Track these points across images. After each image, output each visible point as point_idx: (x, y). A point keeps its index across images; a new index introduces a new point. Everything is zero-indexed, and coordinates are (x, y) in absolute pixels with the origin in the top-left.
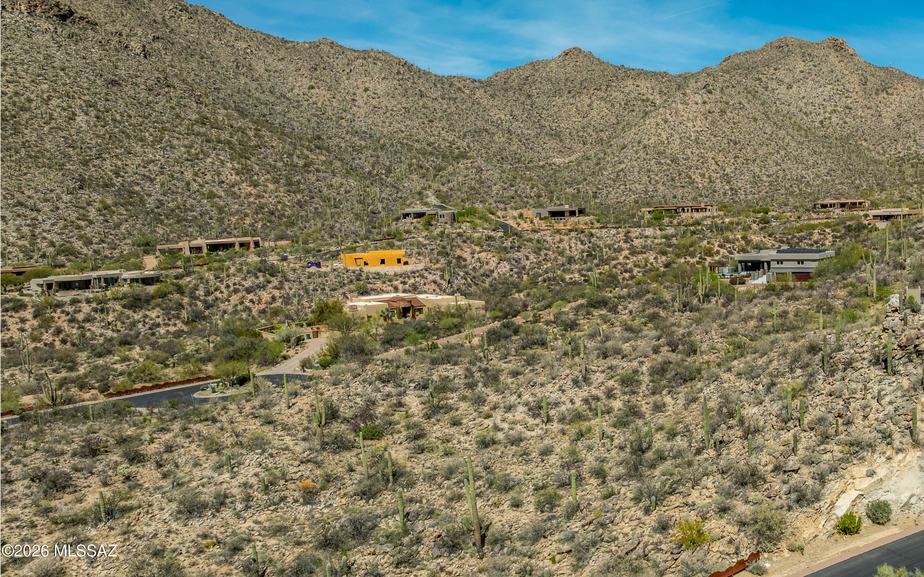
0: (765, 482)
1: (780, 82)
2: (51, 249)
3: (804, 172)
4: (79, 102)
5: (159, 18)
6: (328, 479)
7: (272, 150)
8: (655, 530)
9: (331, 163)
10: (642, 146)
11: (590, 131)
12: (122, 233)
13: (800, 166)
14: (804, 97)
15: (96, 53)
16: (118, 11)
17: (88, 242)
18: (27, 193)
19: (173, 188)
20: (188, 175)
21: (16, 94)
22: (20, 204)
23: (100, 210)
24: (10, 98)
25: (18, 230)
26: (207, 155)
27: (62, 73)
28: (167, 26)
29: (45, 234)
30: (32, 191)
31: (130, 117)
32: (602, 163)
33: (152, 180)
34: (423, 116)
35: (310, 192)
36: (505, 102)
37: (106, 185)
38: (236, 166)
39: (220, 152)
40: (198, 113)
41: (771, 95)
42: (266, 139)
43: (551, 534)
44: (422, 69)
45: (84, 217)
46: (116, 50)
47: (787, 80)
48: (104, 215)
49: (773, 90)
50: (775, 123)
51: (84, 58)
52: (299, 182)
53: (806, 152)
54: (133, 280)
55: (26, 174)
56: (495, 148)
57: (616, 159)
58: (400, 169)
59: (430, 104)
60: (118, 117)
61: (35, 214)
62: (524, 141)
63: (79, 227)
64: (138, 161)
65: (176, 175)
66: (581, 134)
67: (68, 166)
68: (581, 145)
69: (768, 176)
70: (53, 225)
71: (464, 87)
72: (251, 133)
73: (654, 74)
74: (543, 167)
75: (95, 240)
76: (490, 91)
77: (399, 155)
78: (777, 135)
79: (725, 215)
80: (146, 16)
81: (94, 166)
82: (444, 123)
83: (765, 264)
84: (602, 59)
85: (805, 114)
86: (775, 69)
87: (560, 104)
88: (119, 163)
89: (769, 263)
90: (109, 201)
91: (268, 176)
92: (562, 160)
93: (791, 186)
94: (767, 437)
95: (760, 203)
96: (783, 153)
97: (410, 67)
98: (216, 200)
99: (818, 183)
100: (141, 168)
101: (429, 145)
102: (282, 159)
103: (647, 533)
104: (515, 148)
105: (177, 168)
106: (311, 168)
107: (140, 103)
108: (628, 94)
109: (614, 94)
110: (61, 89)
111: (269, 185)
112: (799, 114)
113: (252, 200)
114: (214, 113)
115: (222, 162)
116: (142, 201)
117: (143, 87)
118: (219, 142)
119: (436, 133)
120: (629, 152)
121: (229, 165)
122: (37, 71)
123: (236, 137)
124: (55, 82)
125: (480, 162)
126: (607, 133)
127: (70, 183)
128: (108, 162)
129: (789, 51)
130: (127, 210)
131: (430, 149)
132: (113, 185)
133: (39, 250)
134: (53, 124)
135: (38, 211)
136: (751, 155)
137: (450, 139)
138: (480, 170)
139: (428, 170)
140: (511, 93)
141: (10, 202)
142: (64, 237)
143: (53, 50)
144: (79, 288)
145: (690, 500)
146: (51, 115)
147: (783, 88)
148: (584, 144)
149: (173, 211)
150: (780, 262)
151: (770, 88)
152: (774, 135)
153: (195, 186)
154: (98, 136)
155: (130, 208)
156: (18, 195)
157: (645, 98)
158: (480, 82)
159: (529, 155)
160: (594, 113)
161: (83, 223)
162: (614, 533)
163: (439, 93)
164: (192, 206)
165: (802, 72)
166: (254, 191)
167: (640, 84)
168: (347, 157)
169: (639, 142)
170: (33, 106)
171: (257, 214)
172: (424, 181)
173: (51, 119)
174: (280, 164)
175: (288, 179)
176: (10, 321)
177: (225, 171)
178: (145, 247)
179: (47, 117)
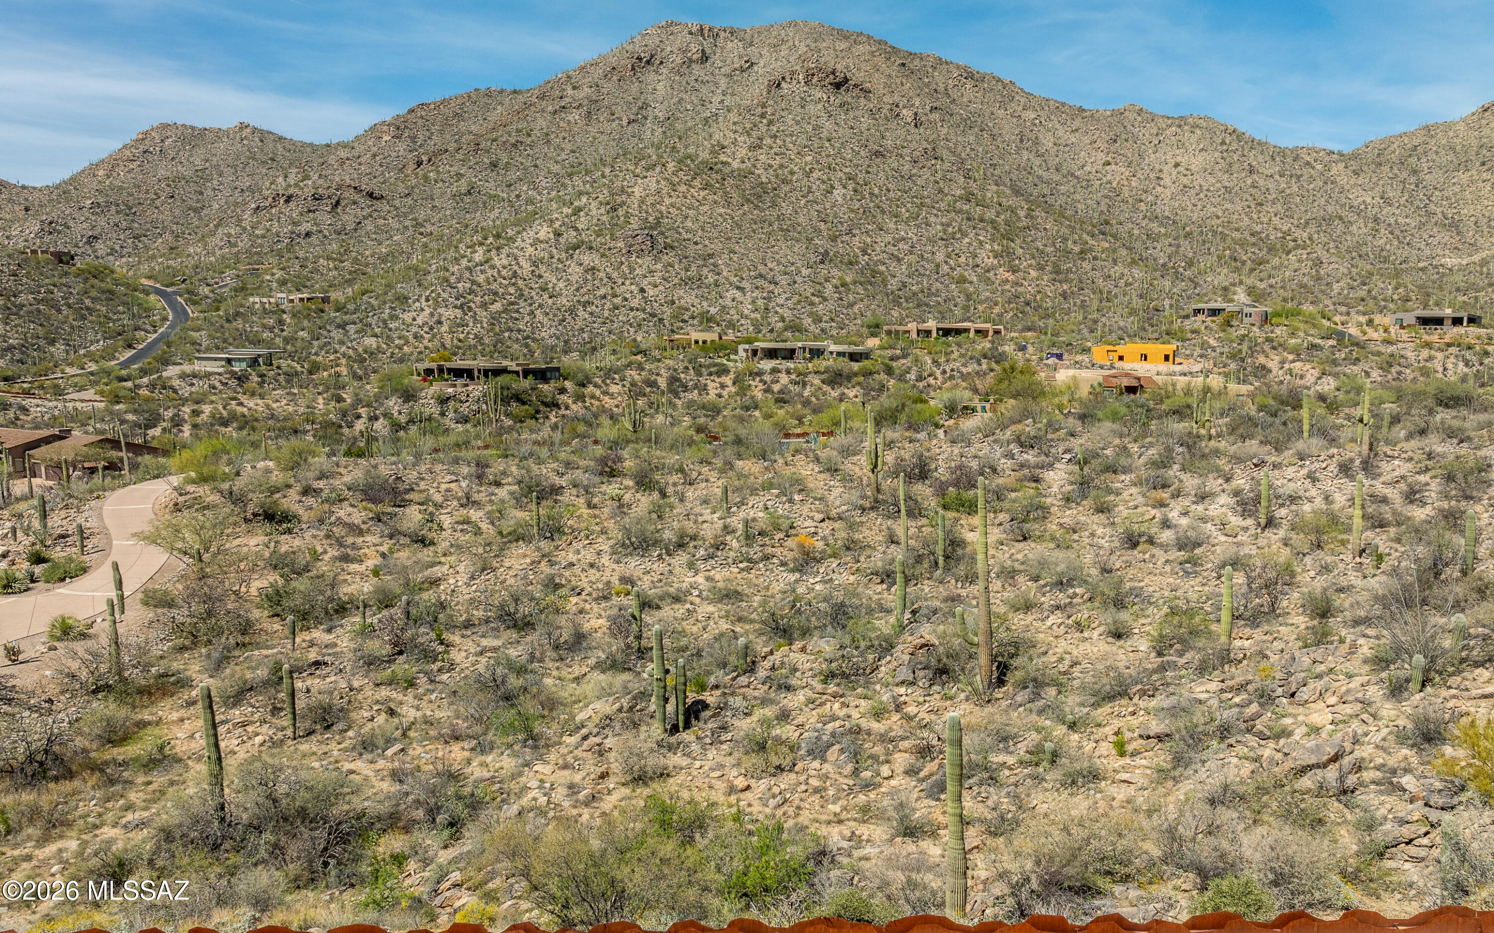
2: (780, 324)
4: (840, 174)
5: (941, 88)
7: (1043, 234)
9: (1115, 251)
12: (855, 313)
15: (866, 121)
16: (898, 81)
17: (818, 320)
18: (770, 265)
19: (921, 270)
20: (940, 257)
21: (782, 166)
22: (761, 276)
23: (836, 287)
24: (775, 171)
25: (753, 302)
26: (965, 235)
27: (827, 144)
28: (949, 96)
29: (778, 309)
30: (775, 263)
31: (888, 190)
33: (899, 260)
34: (1249, 198)
35: (1081, 282)
36: (1374, 180)
37: (851, 263)
38: (996, 247)
39: (981, 232)
40: (964, 188)
42: (1039, 220)
44: (1257, 138)
45: (819, 294)
46: (886, 118)
48: (840, 293)
51: (852, 128)
52: (1069, 270)
54: (839, 354)
55: (773, 246)
56: (1350, 241)
58: (1205, 262)
59: (1261, 182)
60: (876, 191)
61: (772, 287)
62: (1399, 234)
63: (812, 304)
64: (889, 238)
65: (926, 256)
67: (817, 241)
70: (787, 299)
71: (1316, 161)
72: (1022, 213)
74: (1422, 269)
75: (825, 318)
76: (1354, 165)
77: (1207, 245)
80: (928, 85)
81: (842, 242)
82: (1279, 207)
87: (1464, 181)
88: (869, 240)
90: (848, 279)
91: (1033, 262)
92: (1455, 261)
97: (1239, 136)
98: (967, 285)
100: (890, 247)
101: (1252, 235)
102: (1053, 244)
105: (929, 248)
106: (1089, 256)
107: (902, 177)
110: (824, 161)
111: (1032, 272)
113: (1008, 287)
114: (983, 189)
115: (981, 242)
116: (884, 282)
117: (908, 158)
118: (982, 220)
119: (1265, 220)
121: (988, 247)
122: (804, 142)
123: (1003, 217)
124: (819, 153)
127: (812, 256)
128: (857, 239)
130: (865, 289)
131: (1253, 240)
132: (857, 263)
133: (769, 324)
134: (810, 197)
135: (776, 284)
137: (1285, 228)
138: (1318, 263)
139: (1244, 263)
140: (1386, 169)
141: (752, 273)
142: (796, 312)
143: (823, 120)
144: (783, 358)
146: (810, 188)
149: (915, 294)
153: (945, 269)
154: (852, 211)
155: (869, 287)
156: (761, 267)
158: (1341, 154)
159: (1404, 252)
161: (816, 300)
163: (1277, 169)
164: (937, 290)
166: (1011, 278)
168: (1138, 245)
170: (794, 178)
171: (1010, 303)
172: (1236, 275)
173: (809, 192)
174: (1050, 249)
175: (1055, 265)
176: (711, 385)
177: (982, 254)
178: (874, 329)
179: (805, 189)
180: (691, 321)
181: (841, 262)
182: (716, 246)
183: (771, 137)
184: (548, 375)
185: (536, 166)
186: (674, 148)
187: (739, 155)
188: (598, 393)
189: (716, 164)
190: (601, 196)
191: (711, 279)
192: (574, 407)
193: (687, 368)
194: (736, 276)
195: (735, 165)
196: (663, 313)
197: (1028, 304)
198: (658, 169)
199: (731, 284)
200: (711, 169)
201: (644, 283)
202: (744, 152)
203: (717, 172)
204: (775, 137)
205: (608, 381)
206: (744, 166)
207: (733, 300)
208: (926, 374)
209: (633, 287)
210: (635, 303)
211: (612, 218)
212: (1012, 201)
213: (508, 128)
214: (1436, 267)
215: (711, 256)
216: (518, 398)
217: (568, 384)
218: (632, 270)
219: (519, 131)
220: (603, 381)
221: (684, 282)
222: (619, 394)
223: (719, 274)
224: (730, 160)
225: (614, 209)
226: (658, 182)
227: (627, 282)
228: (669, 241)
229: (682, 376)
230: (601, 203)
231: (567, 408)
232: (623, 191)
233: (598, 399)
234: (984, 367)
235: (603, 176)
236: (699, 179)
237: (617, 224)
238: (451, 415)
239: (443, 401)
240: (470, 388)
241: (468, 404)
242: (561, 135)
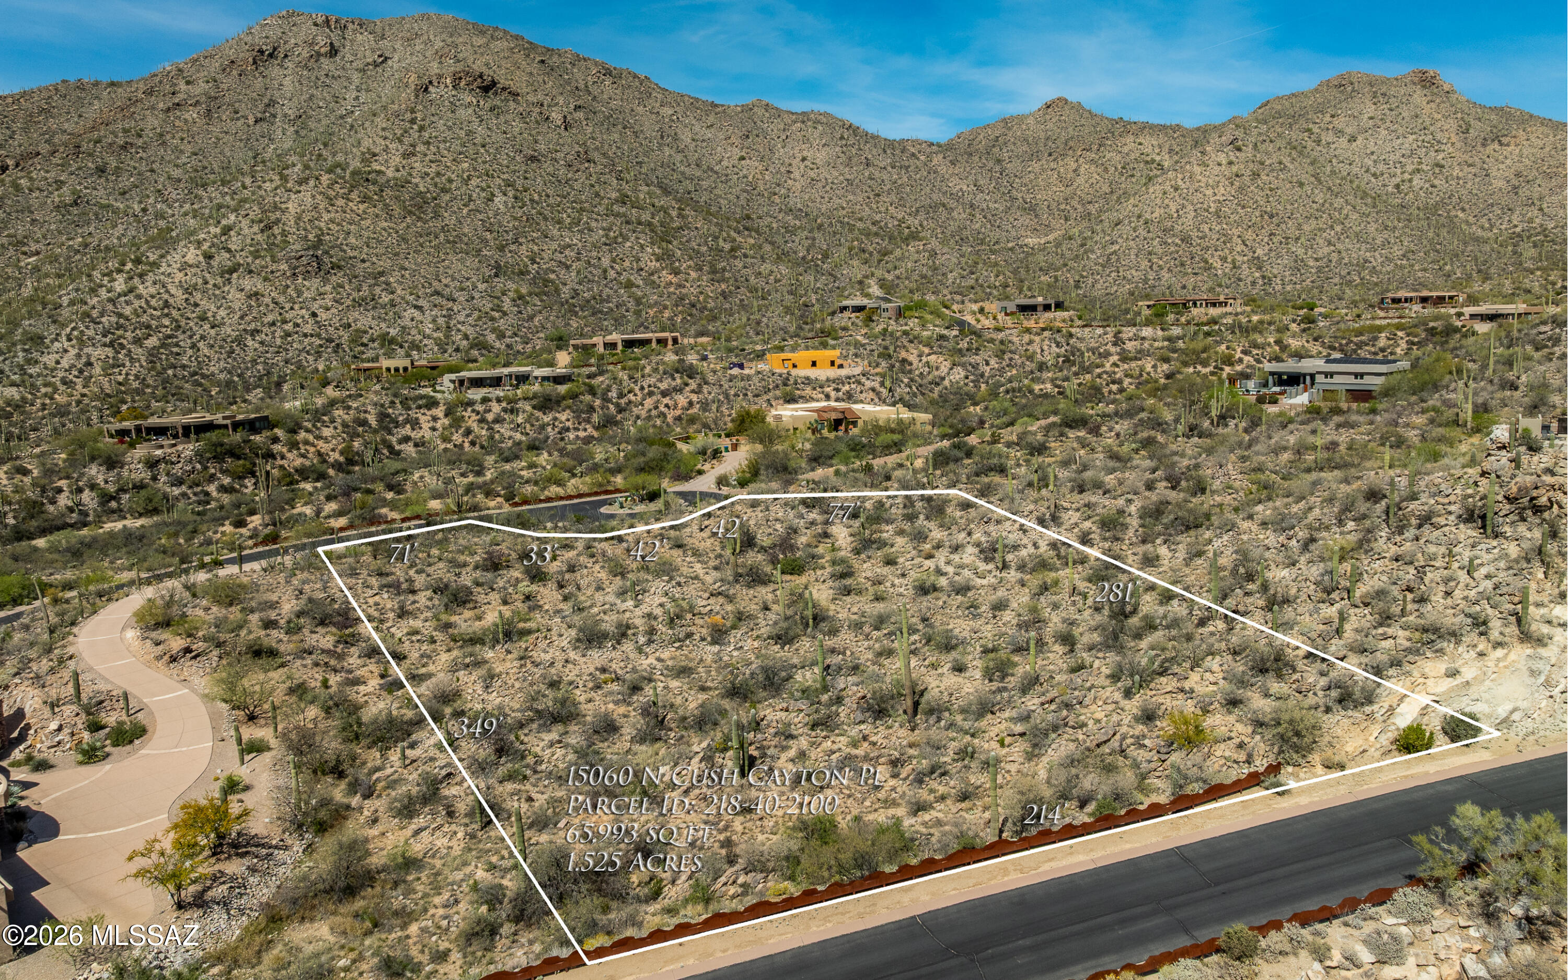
0: (1294, 670)
1: (1339, 133)
2: (465, 342)
3: (1368, 254)
4: (498, 181)
5: (582, 85)
6: (740, 617)
7: (696, 233)
8: (1137, 719)
9: (760, 247)
10: (1142, 221)
11: (1074, 203)
12: (536, 326)
13: (1364, 247)
14: (1372, 153)
15: (517, 126)
16: (540, 79)
17: (501, 336)
18: (444, 281)
19: (589, 276)
20: (606, 262)
21: (438, 174)
22: (437, 293)
23: (514, 300)
24: (432, 179)
25: (434, 321)
26: (626, 239)
27: (482, 150)
28: (590, 93)
29: (459, 326)
30: (449, 279)
31: (548, 196)
32: (1089, 243)
33: (568, 268)
34: (868, 189)
35: (736, 280)
36: (968, 169)
37: (522, 273)
38: (656, 250)
39: (640, 235)
40: (619, 191)
41: (1324, 151)
42: (690, 219)
43: (1000, 710)
44: (870, 131)
45: (498, 308)
46: (537, 122)
47: (1349, 130)
48: (518, 306)
49: (1328, 143)
50: (1329, 188)
51: (505, 133)
52: (724, 270)
53: (1372, 228)
54: (544, 379)
55: (444, 260)
56: (953, 226)
57: (1107, 238)
58: (839, 254)
59: (877, 174)
60: (536, 197)
61: (450, 304)
62: (991, 217)
63: (493, 319)
64: (554, 245)
65: (593, 261)
66: (1063, 207)
67: (485, 252)
68: (1062, 221)
69: (1317, 260)
70: (468, 316)
71: (919, 152)
72: (674, 213)
73: (1163, 128)
74: (1011, 249)
75: (508, 333)
76: (951, 155)
77: (838, 236)
78: (1331, 204)
79: (1253, 311)
80: (568, 82)
81: (510, 252)
82: (893, 197)
83: (1308, 378)
84: (1094, 111)
85: (1374, 175)
86: (1333, 116)
87: (1037, 170)
88: (536, 248)
89: (1312, 376)
90: (524, 291)
91: (691, 263)
92: (1036, 240)
93: (1349, 273)
94: (1300, 610)
95: (1303, 296)
96: (1338, 228)
97: (855, 130)
98: (634, 289)
99: (1388, 269)
100: (557, 254)
101: (873, 224)
102: (706, 243)
103: (1126, 721)
104: (978, 226)
105: (594, 254)
106: (738, 253)
107: (559, 181)
108: (1127, 154)
109: (1108, 156)
110: (481, 167)
111: (692, 273)
112: (1365, 175)
113: (672, 289)
114: (636, 191)
115: (642, 246)
116: (557, 291)
117: (562, 162)
118: (640, 223)
119: (883, 209)
120: (1125, 229)
121: (649, 250)
122: (459, 148)
123: (658, 218)
124: (475, 160)
125: (934, 243)
126: (1097, 205)
127: (486, 270)
128: (524, 247)
129: (1353, 91)
130: (542, 301)
131: (874, 229)
132: (529, 272)
133: (454, 343)
134: (472, 206)
135: (454, 300)
136: (1293, 232)
137: (900, 216)
138: (933, 254)
139: (871, 254)
140: (976, 158)
141: (428, 291)
142: (478, 329)
143: (475, 125)
144: (491, 386)
145: (1187, 685)
146: (470, 196)
147: (1343, 141)
148: (1066, 220)
149: (588, 301)
150: (1330, 375)
151: (1324, 142)
152: (1327, 205)
153: (612, 274)
154: (515, 219)
155: (545, 298)
156: (435, 283)
157: (1149, 159)
158: (939, 145)
159: (996, 234)
160: (1081, 180)
161: (497, 315)
162: (1082, 717)
163: (889, 160)
164: (608, 296)
165: (1371, 118)
166: (674, 280)
167: (1143, 141)
168: (779, 240)
169: (1139, 217)
170: (453, 186)
171: (677, 306)
172: (866, 267)
173: (470, 200)
174: (704, 249)
175: (712, 266)
176: (422, 419)
177: (645, 257)
178: (560, 342)
179: (466, 198)
180: (371, 345)
181: (513, 273)
182: (384, 264)
183: (424, 144)
184: (257, 424)
185: (152, 171)
186: (320, 155)
187: (392, 164)
188: (311, 438)
189: (369, 173)
190: (251, 213)
191: (385, 298)
192: (289, 455)
193: (393, 402)
194: (411, 294)
195: (390, 173)
196: (340, 337)
197: (693, 306)
198: (312, 183)
199: (407, 303)
200: (367, 180)
201: (315, 307)
202: (398, 160)
203: (373, 184)
204: (428, 143)
205: (319, 425)
206: (398, 175)
207: (412, 320)
208: (626, 391)
209: (304, 311)
210: (308, 329)
211: (268, 237)
212: (662, 202)
213: (111, 128)
214: (1021, 247)
215: (381, 274)
216: (234, 453)
217: (279, 432)
218: (299, 293)
219: (125, 131)
220: (314, 426)
221: (357, 303)
222: (333, 437)
223: (392, 293)
224: (383, 168)
225: (269, 227)
226: (313, 197)
227: (296, 307)
228: (334, 260)
229: (390, 411)
230: (253, 221)
231: (283, 457)
232: (276, 207)
233: (313, 445)
234: (679, 381)
235: (245, 187)
236: (356, 192)
237: (274, 244)
238: (163, 479)
239: (152, 464)
240: (180, 448)
241: (180, 465)
242: (177, 136)
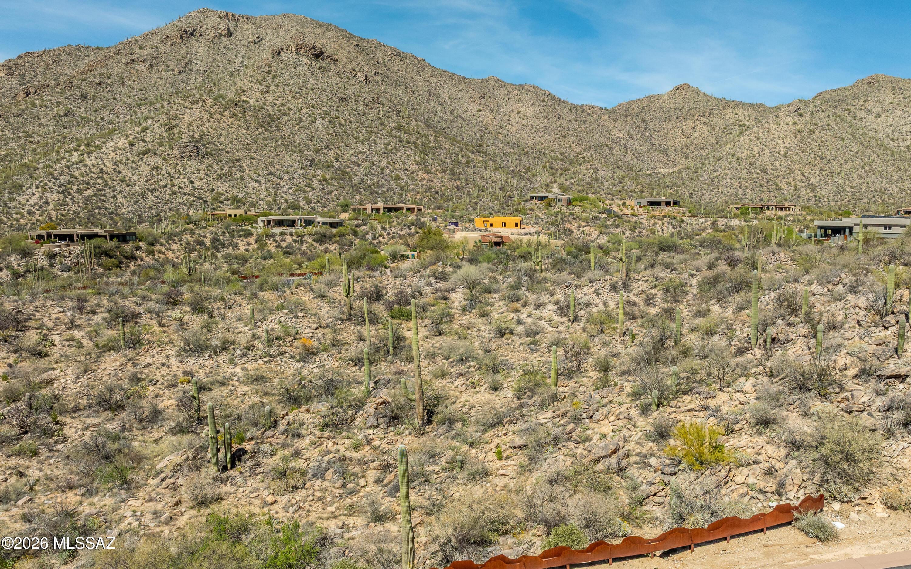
1: (869, 112)
2: (285, 204)
4: (320, 111)
7: (444, 151)
9: (485, 162)
10: (735, 158)
11: (692, 148)
12: (332, 198)
14: (891, 125)
15: (335, 79)
16: (355, 55)
17: (309, 202)
18: (277, 167)
19: (373, 172)
20: (384, 163)
21: (282, 105)
22: (271, 174)
23: (320, 182)
24: (278, 107)
25: (267, 190)
26: (398, 151)
27: (311, 92)
28: (386, 66)
29: (283, 195)
30: (280, 166)
31: (351, 122)
32: (700, 171)
33: (359, 165)
34: (559, 133)
35: (467, 180)
36: (624, 125)
37: (329, 167)
38: (417, 159)
39: (408, 149)
40: (397, 122)
41: (858, 123)
42: (442, 143)
44: (562, 98)
45: (309, 186)
46: (348, 78)
47: (875, 111)
48: (323, 185)
49: (861, 118)
51: (327, 83)
52: (460, 173)
53: (890, 169)
54: (323, 223)
55: (279, 155)
56: (612, 159)
57: (712, 168)
58: (536, 169)
59: (565, 124)
60: (343, 122)
61: (279, 181)
62: (637, 155)
63: (305, 192)
64: (352, 151)
65: (375, 163)
66: (684, 150)
67: (307, 152)
68: (684, 159)
70: (289, 188)
71: (593, 113)
72: (432, 139)
73: (752, 105)
74: (650, 175)
75: (314, 201)
76: (613, 116)
77: (537, 160)
79: (807, 214)
80: (373, 59)
81: (323, 153)
82: (575, 138)
84: (707, 93)
85: (892, 139)
86: (865, 101)
87: (669, 127)
88: (339, 152)
90: (328, 177)
91: (439, 168)
92: (666, 171)
97: (552, 97)
98: (400, 181)
99: (901, 195)
100: (353, 157)
101: (561, 154)
102: (451, 158)
103: (635, 438)
104: (629, 159)
105: (377, 158)
106: (471, 165)
107: (359, 114)
108: (728, 120)
109: (715, 120)
110: (309, 102)
111: (438, 173)
112: (886, 139)
113: (424, 182)
114: (408, 123)
115: (408, 155)
116: (350, 178)
117: (362, 103)
118: (408, 142)
119: (567, 146)
120: (724, 163)
121: (412, 158)
122: (297, 90)
123: (420, 140)
124: (307, 98)
125: (597, 165)
126: (707, 151)
127: (304, 162)
128: (332, 151)
129: (879, 86)
130: (339, 183)
131: (561, 157)
132: (333, 166)
133: (278, 204)
134: (302, 125)
135: (281, 179)
136: (836, 169)
137: (578, 151)
138: (596, 171)
139: (557, 170)
140: (630, 119)
141: (265, 172)
142: (294, 197)
143: (308, 77)
144: (288, 226)
146: (301, 119)
147: (871, 118)
148: (686, 158)
149: (369, 186)
151: (858, 117)
153: (387, 171)
154: (328, 134)
155: (341, 182)
156: (271, 168)
157: (742, 123)
158: (606, 110)
159: (640, 165)
160: (697, 135)
161: (308, 189)
163: (573, 117)
164: (383, 184)
165: (891, 103)
166: (427, 177)
167: (738, 112)
168: (498, 159)
169: (734, 155)
170: (291, 113)
171: (426, 192)
172: (552, 177)
173: (301, 121)
174: (448, 161)
175: (452, 170)
176: (241, 244)
177: (409, 162)
178: (345, 207)
179: (298, 120)
180: (226, 202)
181: (323, 166)
182: (241, 154)
183: (275, 86)
184: (128, 238)
185: (114, 99)
186: (211, 90)
187: (254, 97)
188: (163, 249)
189: (239, 101)
190: (161, 120)
191: (238, 175)
192: (147, 259)
193: (224, 232)
194: (255, 173)
195: (252, 102)
196: (207, 197)
197: (437, 193)
198: (200, 103)
199: (252, 179)
200: (236, 104)
201: (193, 177)
202: (258, 95)
203: (240, 107)
204: (278, 86)
205: (170, 242)
206: (258, 104)
207: (254, 189)
208: (378, 235)
209: (186, 180)
210: (187, 190)
211: (170, 135)
212: (426, 131)
213: (93, 73)
214: (656, 174)
215: (238, 160)
216: (107, 254)
217: (142, 244)
218: (184, 168)
219: (101, 75)
220: (167, 242)
221: (220, 177)
222: (178, 250)
223: (243, 172)
224: (248, 99)
225: (171, 129)
226: (200, 112)
227: (182, 177)
228: (209, 150)
229: (221, 237)
230: (161, 125)
231: (142, 260)
232: (176, 117)
233: (164, 254)
234: (413, 230)
235: (163, 107)
236: (228, 111)
237: (173, 139)
238: (58, 266)
239: (52, 256)
240: (71, 248)
241: (70, 258)
242: (132, 79)
